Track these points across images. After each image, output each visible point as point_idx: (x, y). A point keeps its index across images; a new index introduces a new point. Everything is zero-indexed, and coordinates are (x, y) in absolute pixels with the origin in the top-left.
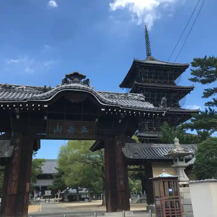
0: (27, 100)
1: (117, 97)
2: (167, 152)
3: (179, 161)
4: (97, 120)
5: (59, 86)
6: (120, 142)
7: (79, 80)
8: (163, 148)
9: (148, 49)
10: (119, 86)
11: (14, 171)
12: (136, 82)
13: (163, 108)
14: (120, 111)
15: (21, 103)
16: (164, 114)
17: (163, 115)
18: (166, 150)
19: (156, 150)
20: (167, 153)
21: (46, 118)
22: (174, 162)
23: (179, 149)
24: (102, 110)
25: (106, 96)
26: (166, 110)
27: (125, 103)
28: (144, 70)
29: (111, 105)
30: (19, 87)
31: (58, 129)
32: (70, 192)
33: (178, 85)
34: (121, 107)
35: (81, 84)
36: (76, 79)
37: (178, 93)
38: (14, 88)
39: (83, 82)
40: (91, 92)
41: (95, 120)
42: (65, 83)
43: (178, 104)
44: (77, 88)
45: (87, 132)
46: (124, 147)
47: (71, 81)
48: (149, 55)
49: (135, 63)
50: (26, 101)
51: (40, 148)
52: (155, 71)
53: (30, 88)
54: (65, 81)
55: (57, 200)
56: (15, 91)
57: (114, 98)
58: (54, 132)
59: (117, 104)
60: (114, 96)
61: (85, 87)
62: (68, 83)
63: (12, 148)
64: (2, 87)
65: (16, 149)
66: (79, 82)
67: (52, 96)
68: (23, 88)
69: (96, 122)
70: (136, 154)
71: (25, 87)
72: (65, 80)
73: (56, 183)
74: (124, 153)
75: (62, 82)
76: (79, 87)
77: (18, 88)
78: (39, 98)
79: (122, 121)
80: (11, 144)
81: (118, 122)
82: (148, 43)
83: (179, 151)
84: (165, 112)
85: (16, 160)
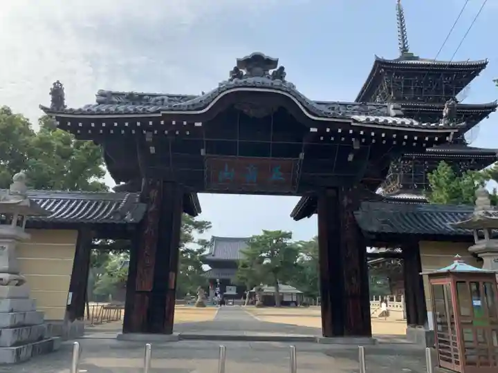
0: (162, 112)
1: (343, 111)
3: (490, 238)
4: (302, 156)
6: (351, 200)
7: (264, 70)
9: (403, 37)
13: (448, 124)
14: (351, 132)
15: (150, 119)
16: (451, 137)
17: (447, 139)
21: (203, 152)
22: (476, 241)
23: (491, 212)
24: (313, 130)
26: (455, 129)
30: (157, 98)
31: (226, 173)
32: (265, 291)
33: (463, 103)
34: (353, 124)
35: (269, 78)
36: (259, 69)
38: (147, 100)
39: (273, 75)
40: (286, 92)
41: (298, 156)
42: (234, 77)
43: (463, 139)
44: (258, 85)
45: (283, 179)
46: (358, 210)
47: (249, 73)
48: (404, 50)
49: (380, 64)
50: (161, 115)
52: (416, 78)
53: (176, 98)
54: (236, 73)
58: (220, 178)
60: (339, 109)
62: (241, 76)
63: (143, 207)
64: (127, 98)
65: (150, 210)
66: (264, 74)
67: (210, 103)
68: (163, 100)
69: (301, 160)
71: (166, 98)
75: (231, 75)
76: (264, 84)
77: (154, 99)
78: (185, 108)
79: (354, 158)
80: (142, 200)
81: (347, 159)
82: (402, 27)
83: (491, 215)
84: (452, 133)
85: (150, 229)
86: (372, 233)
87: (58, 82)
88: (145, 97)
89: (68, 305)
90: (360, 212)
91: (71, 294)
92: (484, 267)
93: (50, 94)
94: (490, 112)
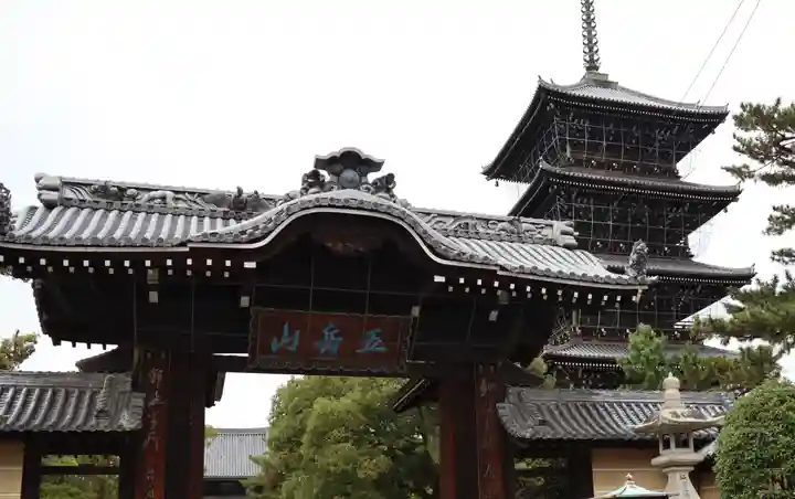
0: (190, 245)
1: (481, 230)
2: (641, 416)
3: (677, 446)
4: (416, 311)
5: (292, 199)
6: (492, 386)
7: (360, 176)
8: (628, 405)
9: (591, 45)
10: (482, 171)
12: (543, 165)
13: (636, 278)
14: (496, 284)
15: (169, 255)
16: (639, 295)
17: (634, 299)
18: (636, 409)
19: (606, 409)
20: (641, 420)
21: (245, 301)
22: (661, 451)
23: (679, 411)
25: (445, 227)
26: (645, 285)
27: (510, 254)
28: (573, 120)
29: (468, 265)
30: (152, 193)
31: (285, 340)
33: (687, 180)
34: (500, 273)
35: (368, 189)
36: (349, 174)
37: (686, 209)
38: (133, 198)
39: (375, 183)
40: (399, 218)
41: (410, 312)
42: (311, 185)
43: (686, 246)
44: (353, 203)
45: (382, 349)
46: (503, 401)
47: (335, 179)
48: (592, 66)
49: (544, 95)
50: (187, 249)
51: (219, 399)
52: (611, 127)
53: (187, 195)
54: (313, 180)
56: (138, 205)
57: (474, 235)
58: (275, 346)
59: (485, 261)
60: (475, 226)
61: (380, 201)
62: (321, 185)
63: (139, 401)
64: (94, 192)
65: (150, 404)
66: (360, 184)
67: (271, 232)
68: (163, 198)
69: (415, 319)
70: (543, 423)
71: (170, 194)
72: (315, 175)
74: (504, 419)
75: (304, 181)
76: (362, 202)
77: (146, 196)
78: (230, 239)
79: (498, 317)
80: (136, 387)
81: (488, 317)
82: (589, 22)
83: (678, 416)
84: (640, 291)
85: (154, 438)
86: (523, 439)
88: (129, 192)
90: (506, 405)
92: (667, 488)
94: (730, 202)
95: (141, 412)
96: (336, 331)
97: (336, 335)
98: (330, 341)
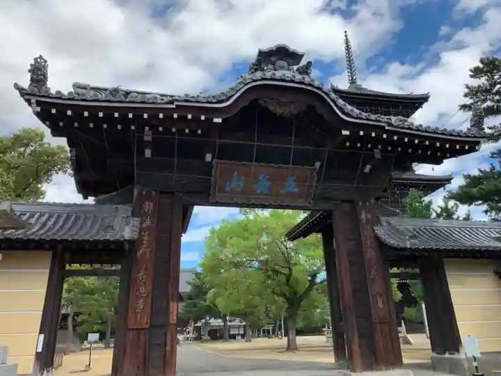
0: (176, 103)
4: (317, 164)
6: (369, 216)
7: (289, 65)
11: (141, 275)
14: (385, 136)
15: (162, 110)
17: (477, 148)
21: (209, 157)
29: (365, 122)
31: (235, 183)
32: (212, 324)
34: (387, 128)
35: (294, 72)
36: (282, 63)
39: (298, 70)
40: (318, 88)
41: (313, 165)
44: (287, 78)
45: (296, 190)
46: (379, 226)
48: (353, 81)
50: (174, 106)
51: (185, 232)
54: (257, 67)
55: (188, 338)
58: (227, 189)
62: (263, 70)
63: (136, 221)
64: (111, 94)
65: (144, 225)
66: (290, 69)
67: (233, 96)
70: (414, 237)
72: (258, 63)
73: (188, 309)
75: (251, 68)
76: (294, 76)
79: (371, 169)
80: (133, 214)
82: (350, 60)
85: (146, 250)
86: (406, 249)
87: (41, 57)
89: (37, 353)
90: (380, 228)
91: (42, 336)
93: (30, 71)
95: (138, 230)
96: (268, 177)
97: (267, 180)
98: (263, 185)
